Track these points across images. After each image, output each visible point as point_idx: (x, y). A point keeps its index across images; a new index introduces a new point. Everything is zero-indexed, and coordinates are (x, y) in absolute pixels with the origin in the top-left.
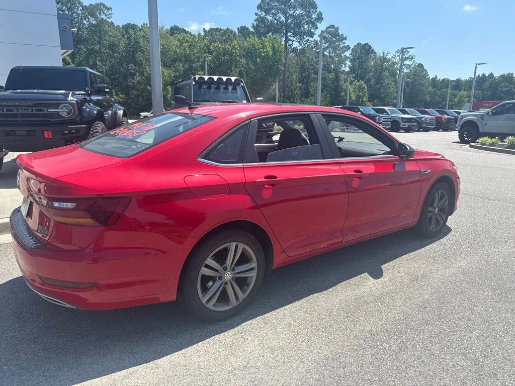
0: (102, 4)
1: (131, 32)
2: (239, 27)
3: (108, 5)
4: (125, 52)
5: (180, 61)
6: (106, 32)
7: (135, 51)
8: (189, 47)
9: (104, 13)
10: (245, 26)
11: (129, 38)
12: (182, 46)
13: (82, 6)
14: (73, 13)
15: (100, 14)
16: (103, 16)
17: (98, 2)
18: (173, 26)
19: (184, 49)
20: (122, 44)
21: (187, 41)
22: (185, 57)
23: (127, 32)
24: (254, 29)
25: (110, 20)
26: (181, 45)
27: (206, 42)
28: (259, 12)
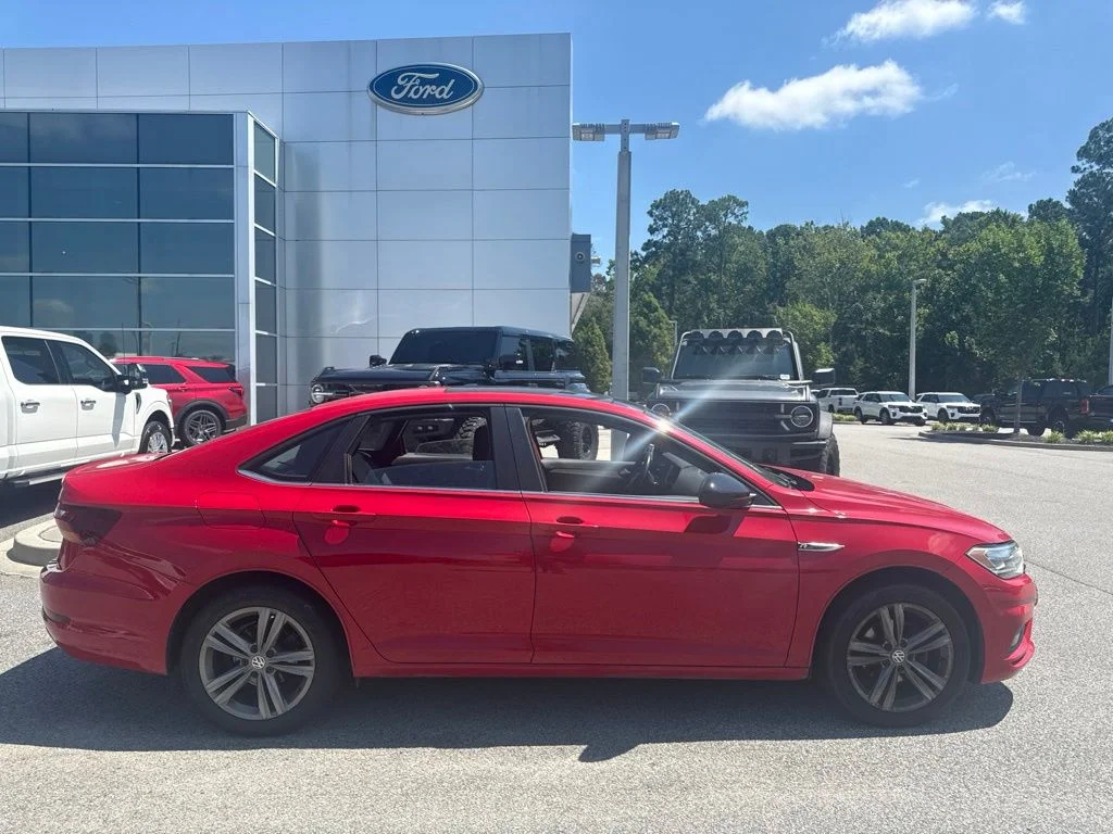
0: (730, 198)
1: (781, 241)
2: (1034, 203)
3: (741, 198)
4: (767, 280)
5: (877, 289)
6: (733, 247)
7: (786, 276)
8: (899, 258)
9: (733, 214)
10: (1050, 200)
11: (775, 254)
12: (884, 257)
13: (697, 207)
14: (679, 221)
15: (726, 216)
16: (732, 220)
17: (725, 195)
18: (874, 220)
19: (887, 265)
20: (762, 264)
21: (896, 248)
22: (887, 279)
23: (774, 242)
24: (1072, 202)
25: (745, 224)
26: (881, 257)
27: (941, 244)
28: (1083, 164)
